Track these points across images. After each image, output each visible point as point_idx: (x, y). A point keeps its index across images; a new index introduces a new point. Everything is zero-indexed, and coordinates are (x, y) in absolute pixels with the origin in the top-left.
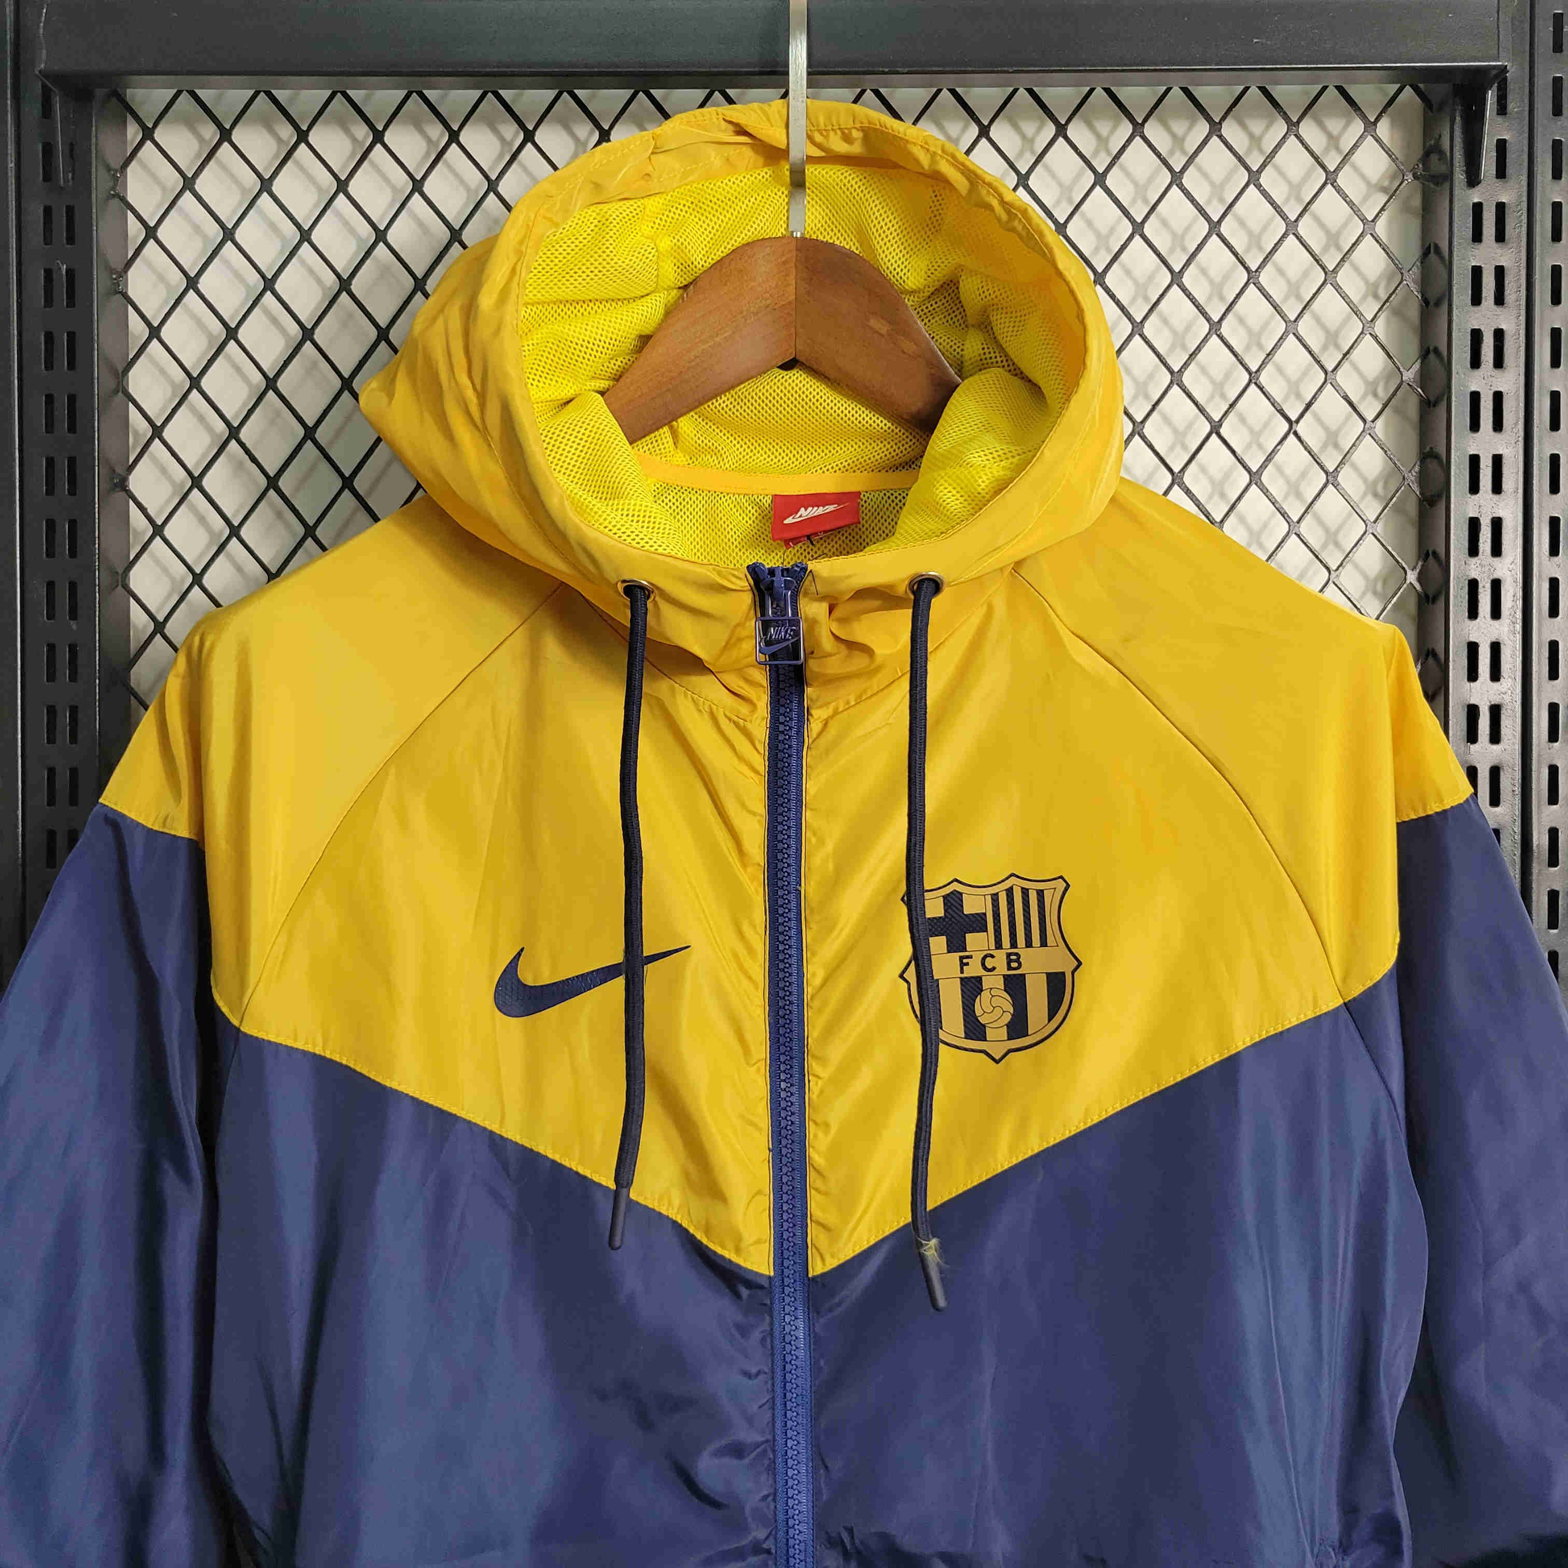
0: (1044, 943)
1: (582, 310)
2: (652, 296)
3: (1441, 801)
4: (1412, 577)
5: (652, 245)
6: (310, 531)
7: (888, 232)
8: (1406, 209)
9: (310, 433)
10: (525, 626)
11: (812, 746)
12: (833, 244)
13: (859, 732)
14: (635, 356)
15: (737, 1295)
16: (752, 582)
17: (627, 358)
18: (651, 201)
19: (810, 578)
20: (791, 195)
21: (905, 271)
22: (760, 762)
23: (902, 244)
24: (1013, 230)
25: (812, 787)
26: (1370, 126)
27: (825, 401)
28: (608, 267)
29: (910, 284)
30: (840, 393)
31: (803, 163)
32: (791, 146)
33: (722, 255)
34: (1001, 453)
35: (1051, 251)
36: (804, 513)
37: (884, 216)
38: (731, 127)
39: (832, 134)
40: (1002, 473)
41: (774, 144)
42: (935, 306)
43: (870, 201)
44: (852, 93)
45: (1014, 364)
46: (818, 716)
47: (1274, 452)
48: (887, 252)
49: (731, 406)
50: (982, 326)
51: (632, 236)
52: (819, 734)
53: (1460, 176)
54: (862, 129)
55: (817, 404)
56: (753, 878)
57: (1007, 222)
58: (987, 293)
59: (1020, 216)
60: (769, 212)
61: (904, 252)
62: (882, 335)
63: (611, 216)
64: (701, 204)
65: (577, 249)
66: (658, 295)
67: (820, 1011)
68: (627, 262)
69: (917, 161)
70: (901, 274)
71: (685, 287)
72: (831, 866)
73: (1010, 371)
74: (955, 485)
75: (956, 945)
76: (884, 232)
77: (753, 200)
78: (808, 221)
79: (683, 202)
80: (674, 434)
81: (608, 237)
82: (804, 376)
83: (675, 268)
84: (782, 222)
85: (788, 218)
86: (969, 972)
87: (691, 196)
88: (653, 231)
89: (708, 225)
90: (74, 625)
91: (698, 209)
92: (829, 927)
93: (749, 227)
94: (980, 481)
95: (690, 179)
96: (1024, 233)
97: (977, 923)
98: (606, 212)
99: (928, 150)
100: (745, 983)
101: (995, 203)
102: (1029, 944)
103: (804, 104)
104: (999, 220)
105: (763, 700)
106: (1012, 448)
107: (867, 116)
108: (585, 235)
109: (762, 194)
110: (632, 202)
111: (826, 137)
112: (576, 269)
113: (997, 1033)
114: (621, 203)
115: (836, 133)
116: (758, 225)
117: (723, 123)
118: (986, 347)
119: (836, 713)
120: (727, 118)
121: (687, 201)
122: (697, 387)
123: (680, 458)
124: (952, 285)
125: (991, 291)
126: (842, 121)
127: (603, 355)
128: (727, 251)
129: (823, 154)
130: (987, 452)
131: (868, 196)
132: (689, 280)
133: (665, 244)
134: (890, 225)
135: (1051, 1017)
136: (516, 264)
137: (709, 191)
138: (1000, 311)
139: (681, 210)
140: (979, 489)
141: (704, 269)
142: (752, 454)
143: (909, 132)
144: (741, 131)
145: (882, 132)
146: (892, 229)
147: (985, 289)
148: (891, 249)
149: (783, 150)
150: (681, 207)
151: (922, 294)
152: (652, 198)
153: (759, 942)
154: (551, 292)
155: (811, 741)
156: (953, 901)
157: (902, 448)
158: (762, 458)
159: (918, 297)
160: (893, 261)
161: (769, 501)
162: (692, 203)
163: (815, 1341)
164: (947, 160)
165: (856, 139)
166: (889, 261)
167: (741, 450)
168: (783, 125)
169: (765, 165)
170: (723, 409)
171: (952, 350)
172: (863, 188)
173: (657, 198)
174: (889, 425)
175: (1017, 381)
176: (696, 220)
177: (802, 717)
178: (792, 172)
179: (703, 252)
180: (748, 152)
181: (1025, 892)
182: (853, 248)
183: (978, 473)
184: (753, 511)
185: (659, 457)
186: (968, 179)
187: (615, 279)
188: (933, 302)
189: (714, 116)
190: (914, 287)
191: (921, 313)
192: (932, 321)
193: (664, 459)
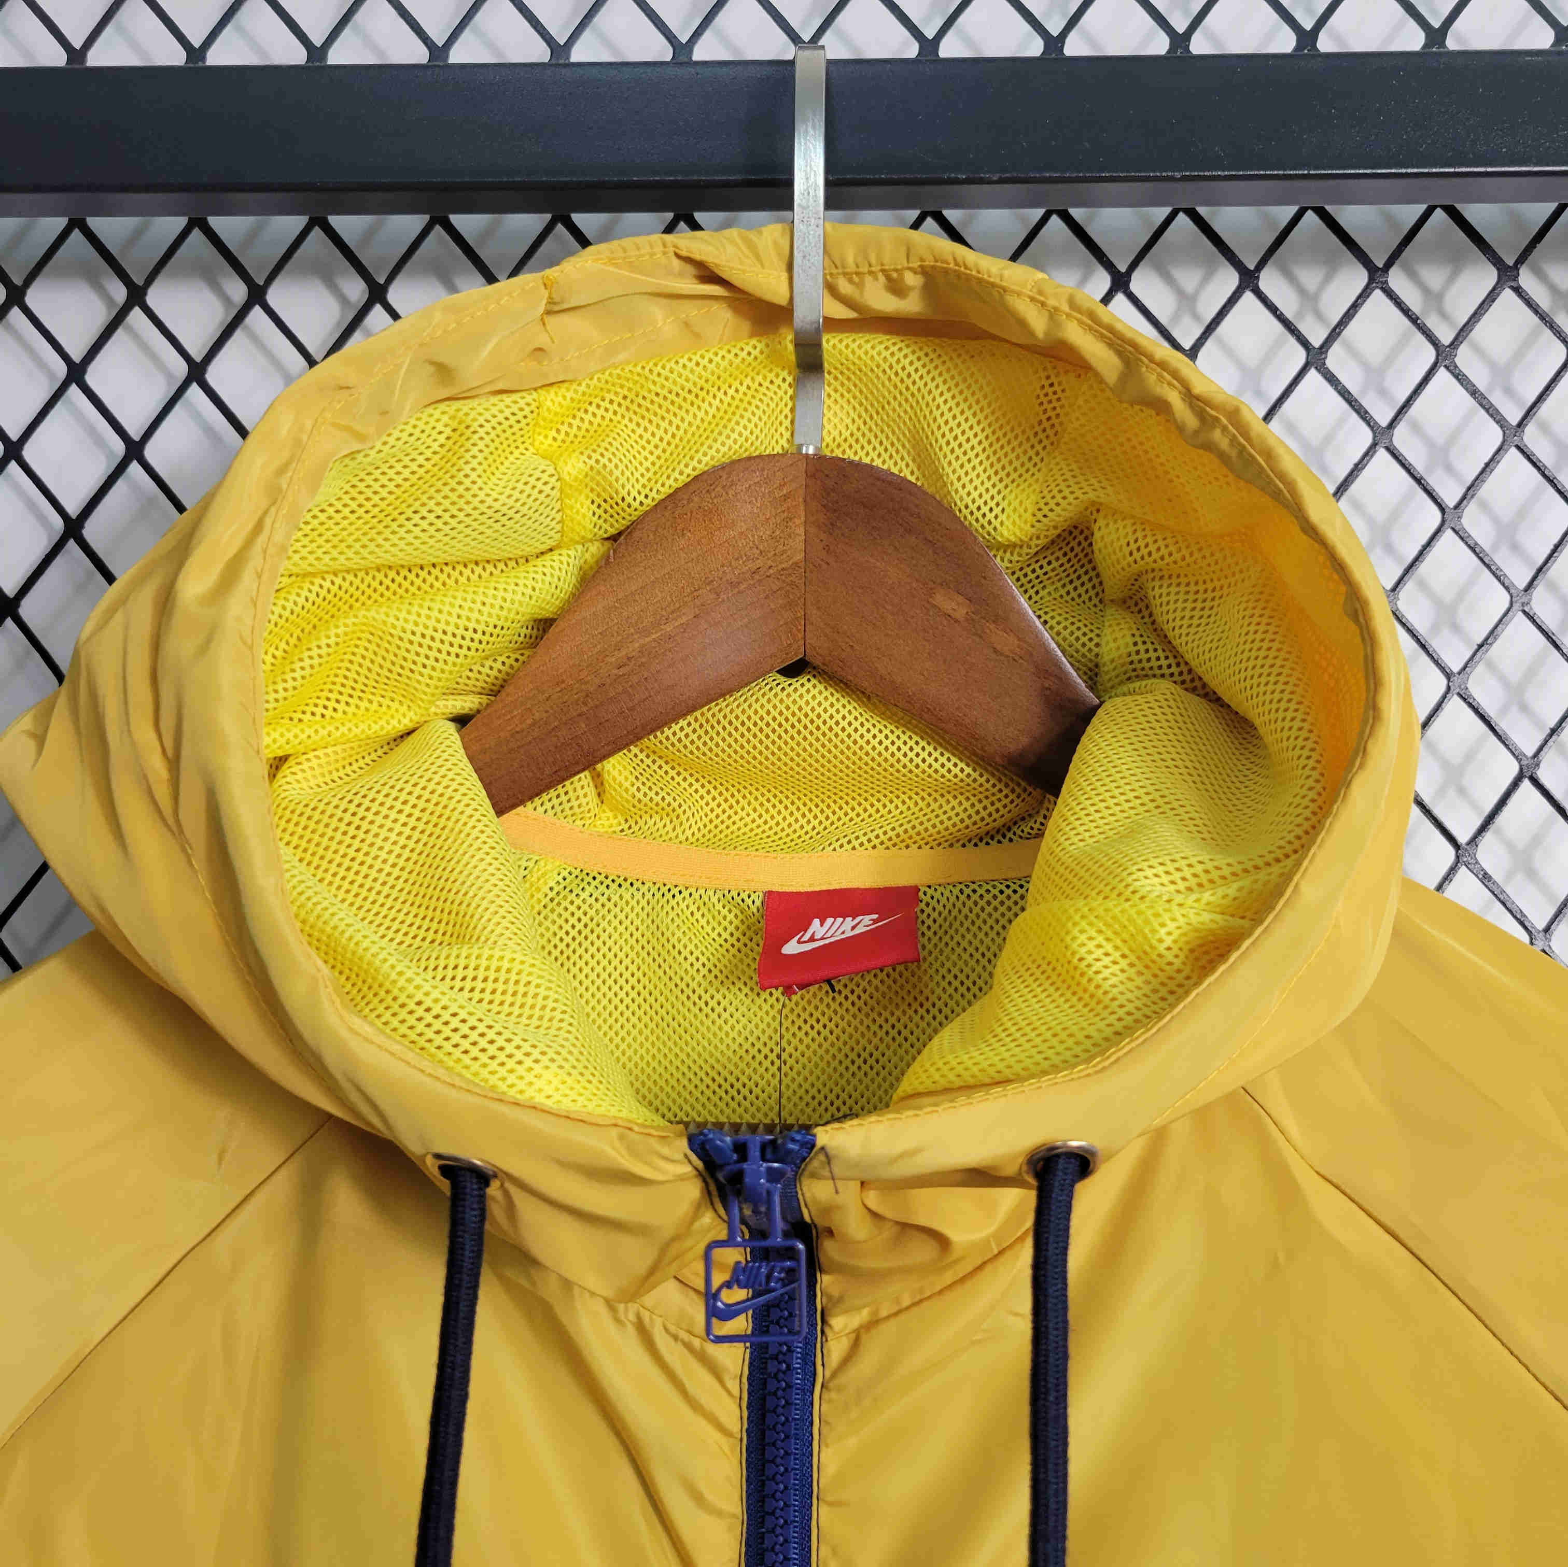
1: (430, 579)
2: (555, 555)
5: (551, 470)
7: (967, 446)
10: (298, 1157)
11: (831, 1385)
12: (870, 467)
14: (527, 653)
16: (699, 1164)
17: (514, 656)
18: (552, 395)
19: (822, 1157)
20: (798, 383)
21: (997, 511)
23: (992, 465)
24: (1209, 447)
27: (856, 730)
28: (468, 509)
29: (1005, 533)
30: (882, 715)
31: (818, 333)
32: (797, 300)
33: (676, 485)
34: (1199, 869)
35: (1291, 486)
36: (819, 932)
37: (960, 419)
38: (690, 270)
39: (868, 279)
40: (1206, 917)
41: (768, 297)
42: (1047, 568)
43: (936, 393)
45: (1190, 671)
48: (965, 480)
49: (695, 737)
50: (1131, 603)
51: (517, 453)
52: (847, 1361)
54: (924, 271)
55: (843, 736)
57: (1196, 432)
58: (1144, 551)
59: (1224, 421)
60: (759, 413)
61: (995, 479)
62: (957, 621)
63: (474, 420)
64: (640, 400)
65: (414, 479)
66: (564, 552)
68: (503, 498)
69: (1022, 323)
70: (990, 516)
71: (614, 538)
73: (1183, 682)
74: (1109, 934)
76: (960, 445)
77: (731, 392)
78: (828, 427)
79: (608, 397)
81: (468, 456)
82: (820, 687)
83: (594, 507)
84: (782, 429)
85: (792, 422)
87: (622, 387)
88: (555, 444)
89: (653, 435)
91: (634, 407)
93: (723, 438)
94: (1163, 931)
95: (621, 357)
96: (1233, 453)
98: (467, 414)
99: (1043, 304)
101: (1174, 398)
103: (820, 231)
104: (1181, 428)
106: (1221, 861)
107: (931, 249)
108: (428, 453)
109: (748, 381)
110: (515, 397)
111: (860, 286)
112: (409, 513)
114: (494, 399)
115: (876, 279)
116: (740, 435)
117: (676, 263)
118: (1139, 640)
120: (684, 253)
121: (616, 393)
122: (631, 709)
124: (1076, 533)
125: (1152, 548)
126: (886, 260)
127: (473, 653)
128: (683, 479)
129: (851, 315)
130: (1170, 867)
131: (932, 385)
132: (619, 527)
133: (574, 467)
134: (970, 434)
136: (266, 513)
137: (654, 377)
138: (1166, 582)
139: (607, 410)
140: (1161, 948)
141: (645, 508)
142: (731, 812)
143: (1006, 273)
144: (708, 275)
145: (958, 275)
146: (974, 441)
147: (1141, 543)
148: (973, 475)
149: (780, 307)
150: (606, 404)
151: (1025, 550)
152: (553, 390)
154: (365, 553)
155: (828, 1373)
157: (991, 809)
158: (748, 820)
159: (1020, 555)
160: (975, 494)
161: (758, 903)
162: (625, 398)
164: (1080, 322)
165: (910, 289)
166: (969, 494)
167: (713, 805)
168: (784, 267)
169: (752, 335)
170: (680, 740)
171: (1078, 645)
172: (922, 371)
173: (563, 390)
174: (968, 770)
175: (1194, 701)
176: (632, 426)
178: (798, 345)
179: (643, 481)
180: (723, 315)
182: (906, 473)
183: (1157, 915)
184: (731, 917)
185: (570, 820)
186: (1120, 353)
187: (482, 528)
188: (1044, 563)
189: (659, 249)
190: (1013, 539)
191: (1023, 580)
192: (1042, 593)
193: (579, 823)
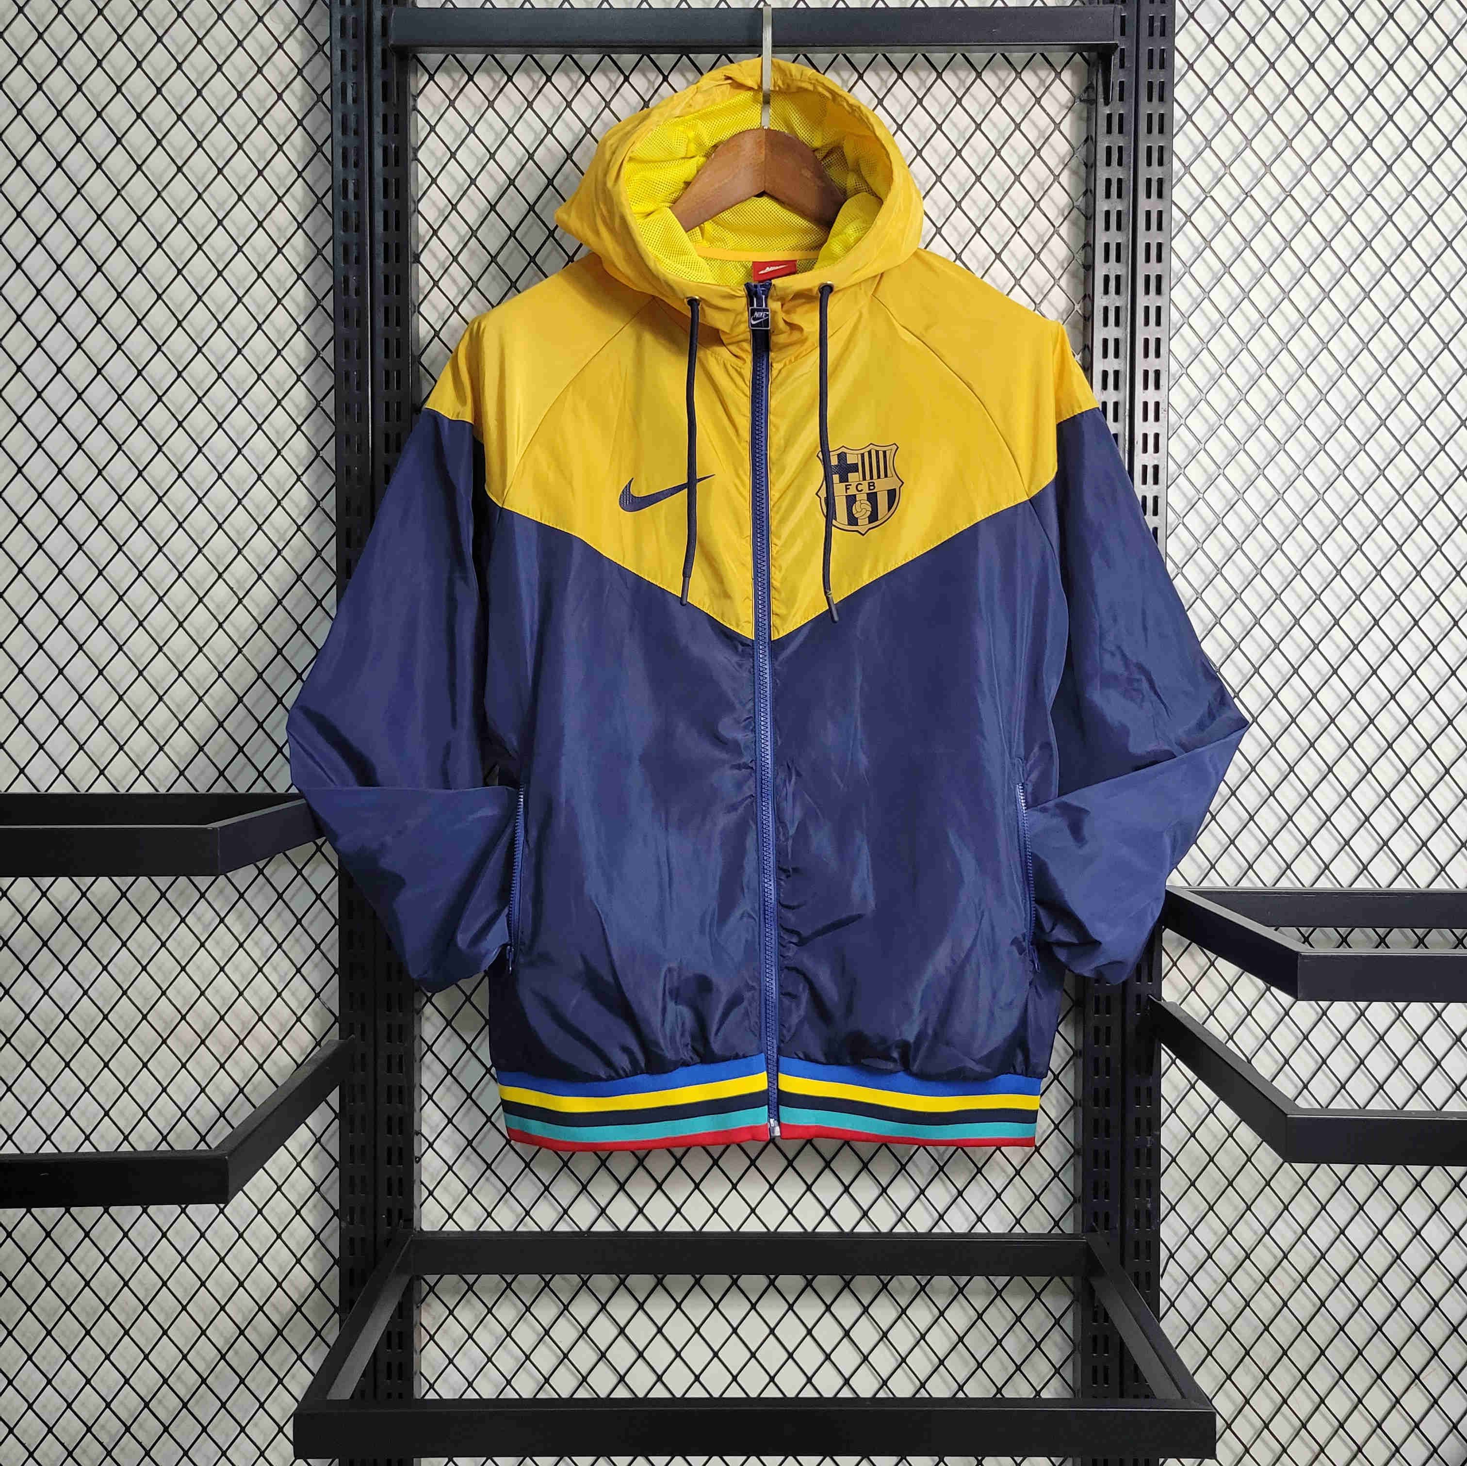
0: (886, 476)
1: (659, 165)
3: (1080, 407)
4: (1077, 307)
6: (513, 285)
8: (1080, 118)
9: (513, 234)
13: (796, 375)
14: (682, 191)
15: (736, 648)
16: (747, 292)
17: (679, 193)
19: (773, 288)
20: (763, 108)
22: (748, 392)
25: (773, 403)
26: (1058, 75)
31: (769, 92)
32: (764, 83)
36: (768, 269)
44: (792, 56)
45: (871, 189)
46: (776, 367)
47: (1008, 242)
50: (855, 170)
52: (777, 375)
53: (1101, 100)
56: (744, 449)
58: (857, 151)
67: (777, 513)
72: (782, 442)
73: (869, 192)
75: (844, 479)
80: (702, 230)
82: (768, 200)
84: (758, 121)
85: (761, 119)
86: (850, 493)
90: (398, 329)
92: (782, 471)
97: (854, 468)
100: (741, 499)
102: (879, 477)
103: (771, 60)
105: (749, 358)
113: (863, 521)
119: (785, 365)
123: (705, 244)
125: (859, 150)
127: (665, 190)
135: (889, 509)
138: (865, 163)
142: (741, 242)
147: (856, 149)
153: (747, 480)
156: (842, 457)
157: (817, 237)
158: (746, 244)
161: (751, 264)
163: (774, 674)
167: (736, 240)
170: (725, 219)
177: (768, 367)
178: (763, 98)
181: (877, 452)
184: (743, 270)
193: (697, 243)
